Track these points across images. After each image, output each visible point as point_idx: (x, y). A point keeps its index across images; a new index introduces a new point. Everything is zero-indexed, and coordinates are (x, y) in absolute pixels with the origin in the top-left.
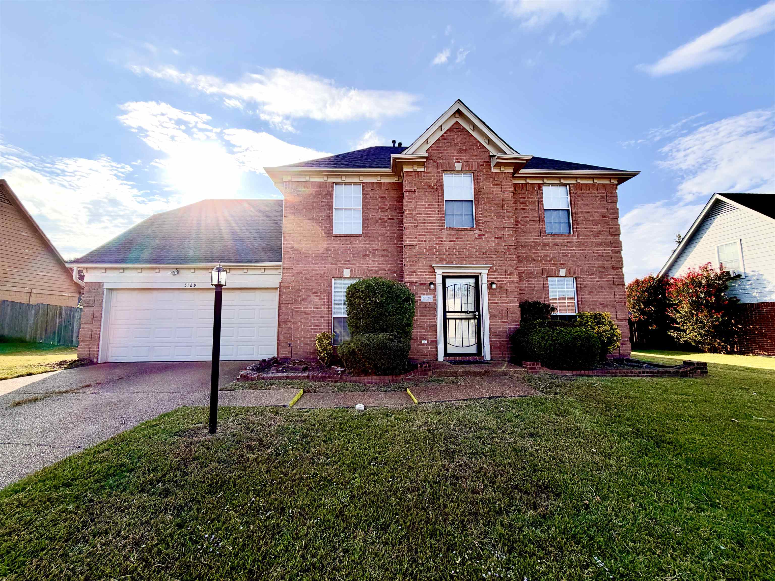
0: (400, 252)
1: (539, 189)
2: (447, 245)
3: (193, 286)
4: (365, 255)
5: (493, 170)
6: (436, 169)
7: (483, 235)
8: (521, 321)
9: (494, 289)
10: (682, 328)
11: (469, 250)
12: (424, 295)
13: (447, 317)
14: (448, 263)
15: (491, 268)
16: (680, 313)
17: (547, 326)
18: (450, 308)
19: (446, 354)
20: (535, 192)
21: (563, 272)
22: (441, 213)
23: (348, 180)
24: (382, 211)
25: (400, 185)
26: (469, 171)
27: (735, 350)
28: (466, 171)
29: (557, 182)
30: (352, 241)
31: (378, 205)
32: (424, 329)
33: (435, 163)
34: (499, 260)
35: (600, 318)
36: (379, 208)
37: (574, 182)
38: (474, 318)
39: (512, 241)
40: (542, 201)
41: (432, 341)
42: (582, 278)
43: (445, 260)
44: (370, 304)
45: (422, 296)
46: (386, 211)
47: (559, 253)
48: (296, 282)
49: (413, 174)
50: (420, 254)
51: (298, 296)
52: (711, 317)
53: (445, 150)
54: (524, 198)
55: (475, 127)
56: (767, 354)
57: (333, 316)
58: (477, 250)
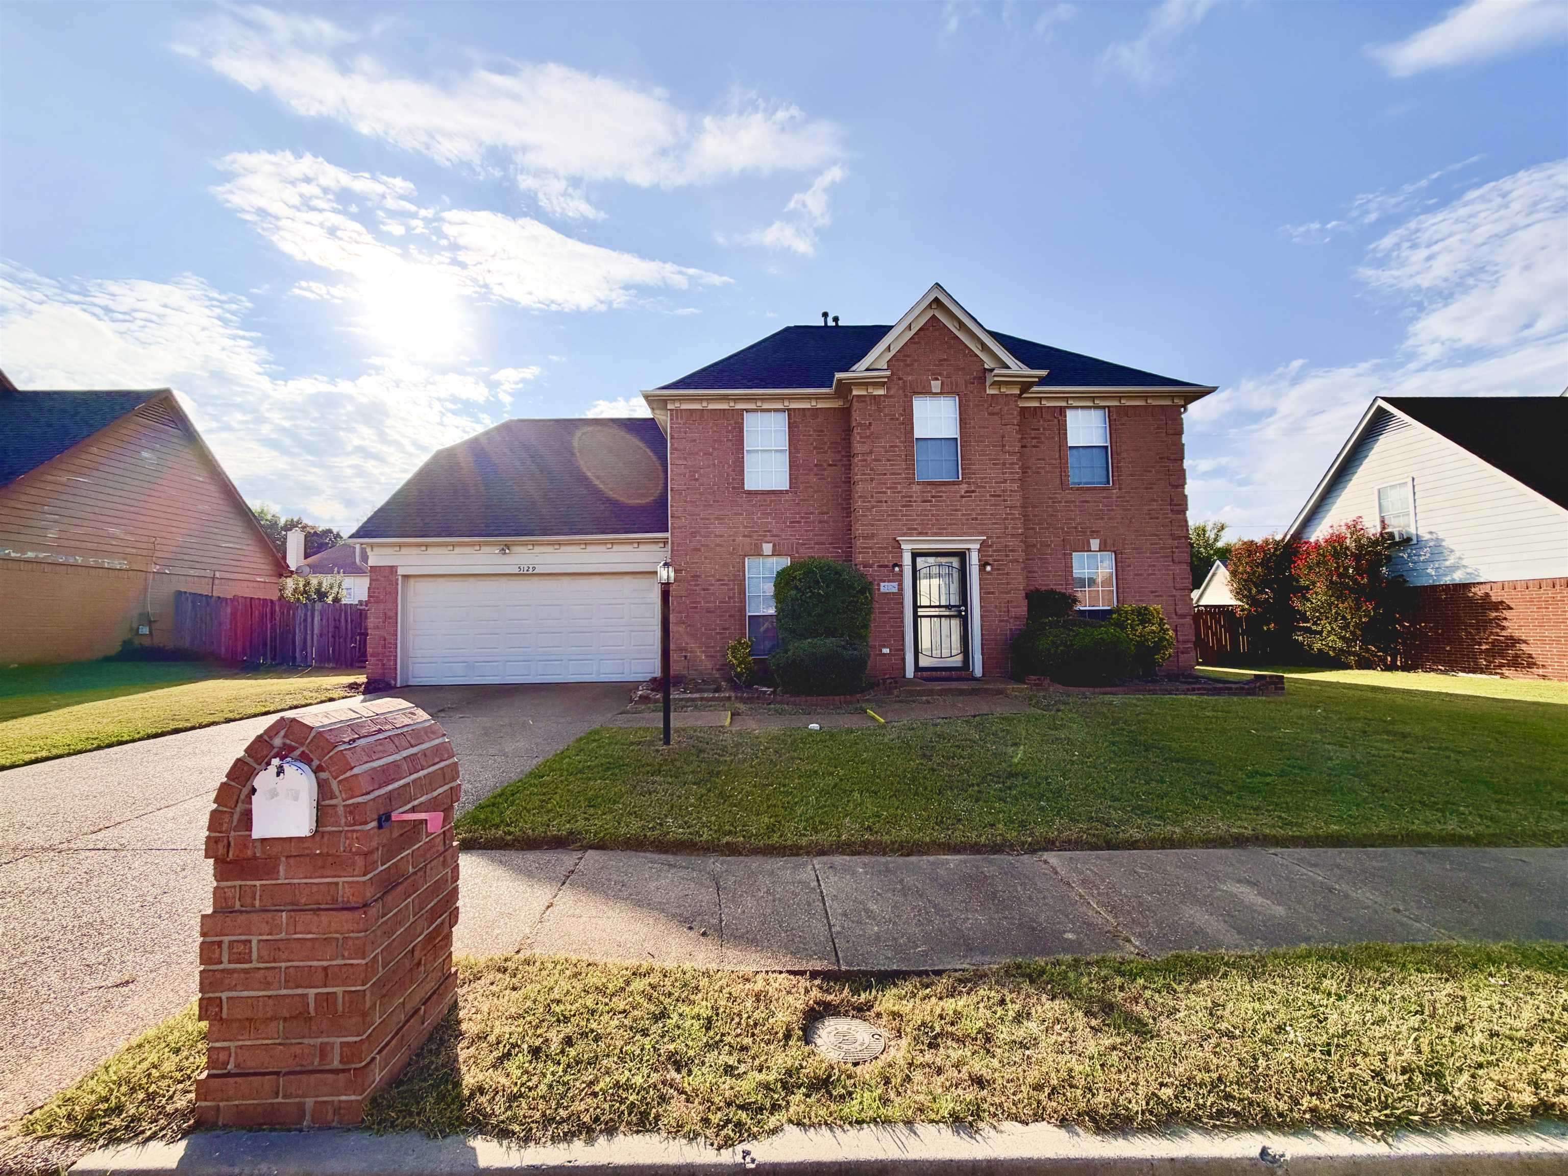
0: (847, 517)
1: (1061, 414)
2: (918, 507)
3: (531, 570)
4: (793, 522)
5: (988, 392)
6: (901, 392)
7: (973, 492)
8: (1027, 619)
9: (988, 573)
10: (1314, 628)
11: (951, 515)
12: (884, 581)
13: (919, 614)
14: (920, 534)
15: (984, 541)
16: (1312, 603)
17: (1062, 626)
18: (924, 601)
19: (917, 668)
20: (1056, 421)
21: (1095, 544)
22: (909, 458)
23: (766, 406)
24: (818, 453)
25: (845, 413)
26: (952, 393)
27: (1399, 663)
28: (948, 393)
29: (1091, 404)
30: (775, 501)
31: (812, 444)
32: (885, 632)
33: (901, 382)
34: (996, 529)
35: (1146, 614)
36: (815, 448)
37: (1116, 403)
38: (959, 616)
39: (1017, 500)
40: (1066, 434)
41: (897, 650)
42: (1125, 553)
43: (915, 529)
44: (810, 597)
45: (882, 584)
46: (826, 452)
47: (1090, 514)
48: (693, 563)
49: (868, 399)
50: (879, 520)
51: (696, 585)
52: (1358, 609)
53: (915, 361)
54: (1038, 429)
55: (962, 325)
56: (1443, 668)
57: (748, 614)
58: (963, 515)
